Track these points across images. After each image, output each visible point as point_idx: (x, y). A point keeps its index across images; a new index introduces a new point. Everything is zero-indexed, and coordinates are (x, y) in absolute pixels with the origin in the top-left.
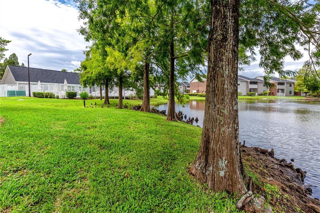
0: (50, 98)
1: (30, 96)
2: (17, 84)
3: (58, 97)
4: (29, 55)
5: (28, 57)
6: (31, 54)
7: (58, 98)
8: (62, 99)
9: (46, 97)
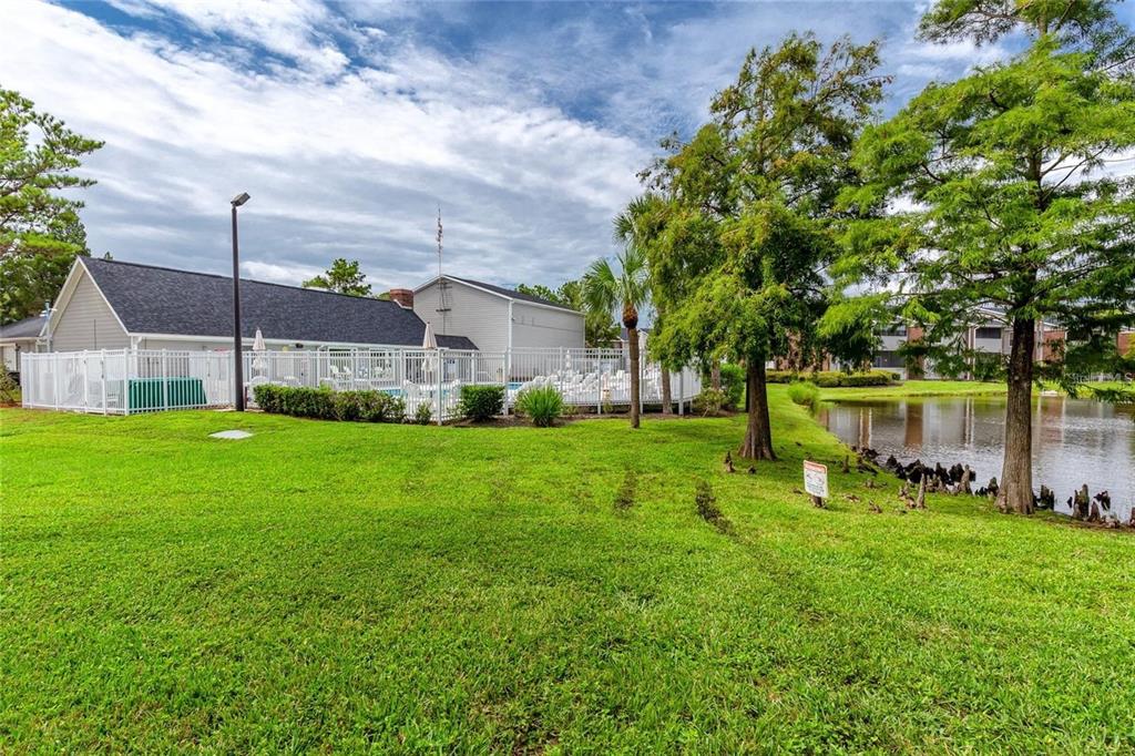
0: (378, 418)
1: (241, 406)
2: (135, 347)
3: (428, 414)
4: (237, 203)
5: (234, 211)
6: (246, 197)
7: (424, 419)
8: (444, 424)
9: (351, 415)
